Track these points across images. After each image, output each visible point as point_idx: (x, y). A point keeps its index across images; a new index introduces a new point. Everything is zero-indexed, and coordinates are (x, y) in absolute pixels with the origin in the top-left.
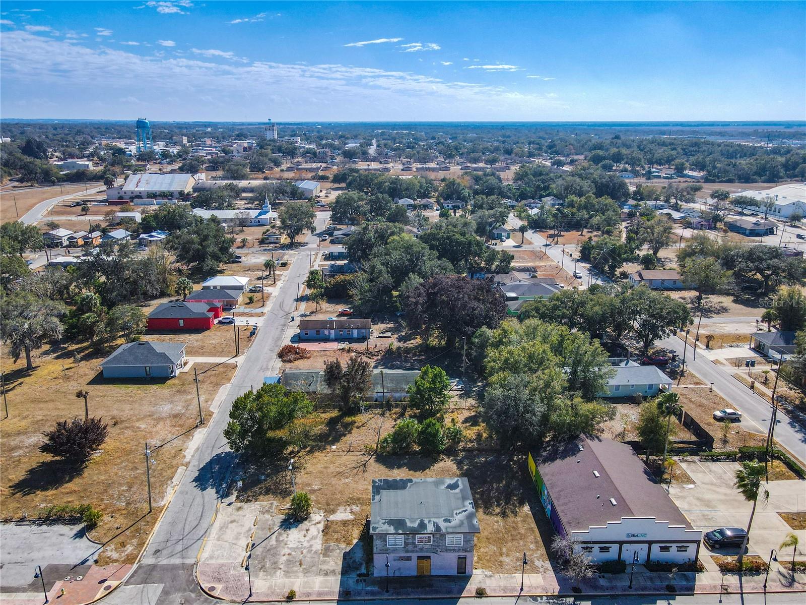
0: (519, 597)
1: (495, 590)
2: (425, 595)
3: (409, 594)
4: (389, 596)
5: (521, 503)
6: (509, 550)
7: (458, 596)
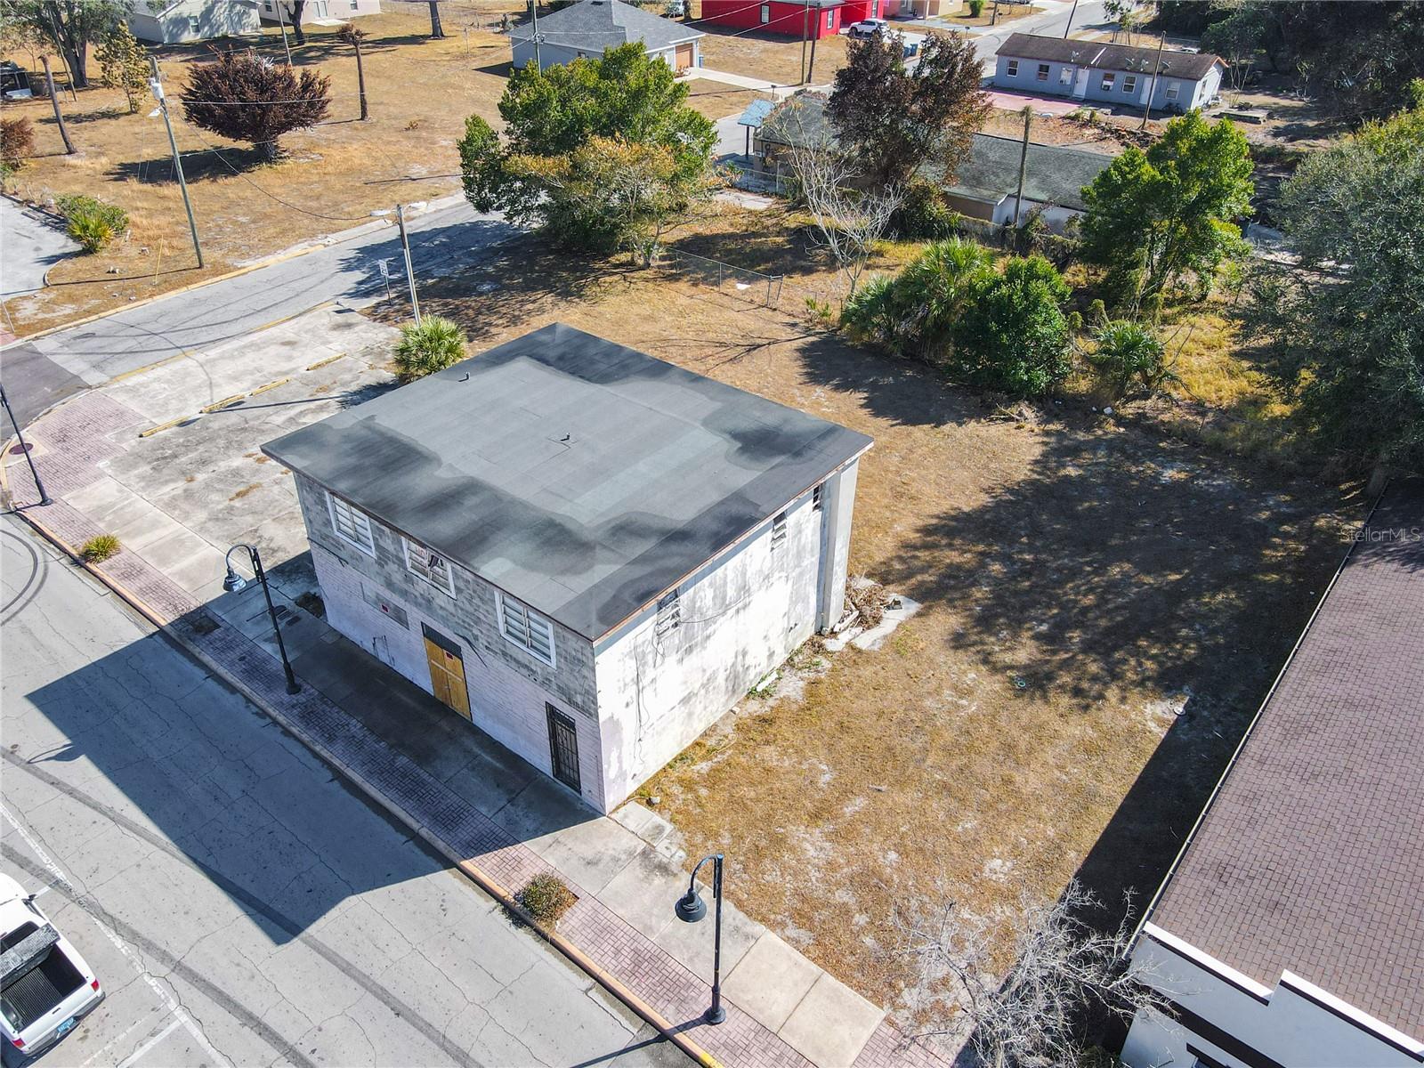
0: (663, 1036)
1: (601, 931)
2: (369, 775)
3: (331, 739)
4: (279, 705)
5: (1166, 683)
6: (872, 819)
7: (453, 856)
